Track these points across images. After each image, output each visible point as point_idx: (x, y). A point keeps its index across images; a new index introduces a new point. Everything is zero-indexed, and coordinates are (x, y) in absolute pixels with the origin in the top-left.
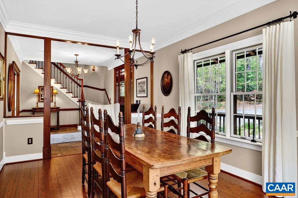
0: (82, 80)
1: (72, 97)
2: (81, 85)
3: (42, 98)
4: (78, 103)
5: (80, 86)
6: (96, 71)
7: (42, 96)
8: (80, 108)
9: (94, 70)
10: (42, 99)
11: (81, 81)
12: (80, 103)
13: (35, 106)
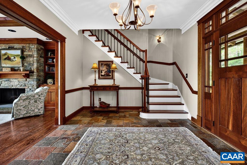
0: (145, 51)
1: (134, 73)
2: (144, 60)
3: (102, 74)
4: (140, 81)
5: (144, 62)
6: (162, 42)
7: (102, 73)
8: (143, 87)
9: (159, 41)
10: (102, 76)
11: (144, 53)
12: (143, 80)
13: (92, 83)
